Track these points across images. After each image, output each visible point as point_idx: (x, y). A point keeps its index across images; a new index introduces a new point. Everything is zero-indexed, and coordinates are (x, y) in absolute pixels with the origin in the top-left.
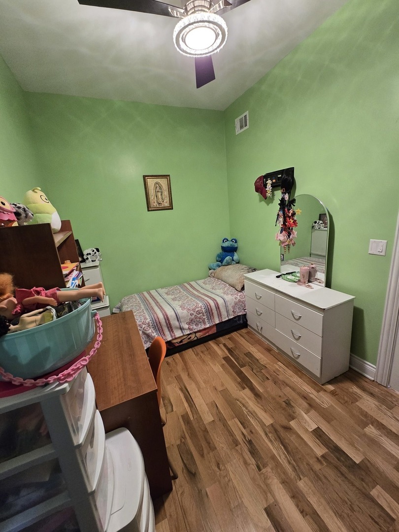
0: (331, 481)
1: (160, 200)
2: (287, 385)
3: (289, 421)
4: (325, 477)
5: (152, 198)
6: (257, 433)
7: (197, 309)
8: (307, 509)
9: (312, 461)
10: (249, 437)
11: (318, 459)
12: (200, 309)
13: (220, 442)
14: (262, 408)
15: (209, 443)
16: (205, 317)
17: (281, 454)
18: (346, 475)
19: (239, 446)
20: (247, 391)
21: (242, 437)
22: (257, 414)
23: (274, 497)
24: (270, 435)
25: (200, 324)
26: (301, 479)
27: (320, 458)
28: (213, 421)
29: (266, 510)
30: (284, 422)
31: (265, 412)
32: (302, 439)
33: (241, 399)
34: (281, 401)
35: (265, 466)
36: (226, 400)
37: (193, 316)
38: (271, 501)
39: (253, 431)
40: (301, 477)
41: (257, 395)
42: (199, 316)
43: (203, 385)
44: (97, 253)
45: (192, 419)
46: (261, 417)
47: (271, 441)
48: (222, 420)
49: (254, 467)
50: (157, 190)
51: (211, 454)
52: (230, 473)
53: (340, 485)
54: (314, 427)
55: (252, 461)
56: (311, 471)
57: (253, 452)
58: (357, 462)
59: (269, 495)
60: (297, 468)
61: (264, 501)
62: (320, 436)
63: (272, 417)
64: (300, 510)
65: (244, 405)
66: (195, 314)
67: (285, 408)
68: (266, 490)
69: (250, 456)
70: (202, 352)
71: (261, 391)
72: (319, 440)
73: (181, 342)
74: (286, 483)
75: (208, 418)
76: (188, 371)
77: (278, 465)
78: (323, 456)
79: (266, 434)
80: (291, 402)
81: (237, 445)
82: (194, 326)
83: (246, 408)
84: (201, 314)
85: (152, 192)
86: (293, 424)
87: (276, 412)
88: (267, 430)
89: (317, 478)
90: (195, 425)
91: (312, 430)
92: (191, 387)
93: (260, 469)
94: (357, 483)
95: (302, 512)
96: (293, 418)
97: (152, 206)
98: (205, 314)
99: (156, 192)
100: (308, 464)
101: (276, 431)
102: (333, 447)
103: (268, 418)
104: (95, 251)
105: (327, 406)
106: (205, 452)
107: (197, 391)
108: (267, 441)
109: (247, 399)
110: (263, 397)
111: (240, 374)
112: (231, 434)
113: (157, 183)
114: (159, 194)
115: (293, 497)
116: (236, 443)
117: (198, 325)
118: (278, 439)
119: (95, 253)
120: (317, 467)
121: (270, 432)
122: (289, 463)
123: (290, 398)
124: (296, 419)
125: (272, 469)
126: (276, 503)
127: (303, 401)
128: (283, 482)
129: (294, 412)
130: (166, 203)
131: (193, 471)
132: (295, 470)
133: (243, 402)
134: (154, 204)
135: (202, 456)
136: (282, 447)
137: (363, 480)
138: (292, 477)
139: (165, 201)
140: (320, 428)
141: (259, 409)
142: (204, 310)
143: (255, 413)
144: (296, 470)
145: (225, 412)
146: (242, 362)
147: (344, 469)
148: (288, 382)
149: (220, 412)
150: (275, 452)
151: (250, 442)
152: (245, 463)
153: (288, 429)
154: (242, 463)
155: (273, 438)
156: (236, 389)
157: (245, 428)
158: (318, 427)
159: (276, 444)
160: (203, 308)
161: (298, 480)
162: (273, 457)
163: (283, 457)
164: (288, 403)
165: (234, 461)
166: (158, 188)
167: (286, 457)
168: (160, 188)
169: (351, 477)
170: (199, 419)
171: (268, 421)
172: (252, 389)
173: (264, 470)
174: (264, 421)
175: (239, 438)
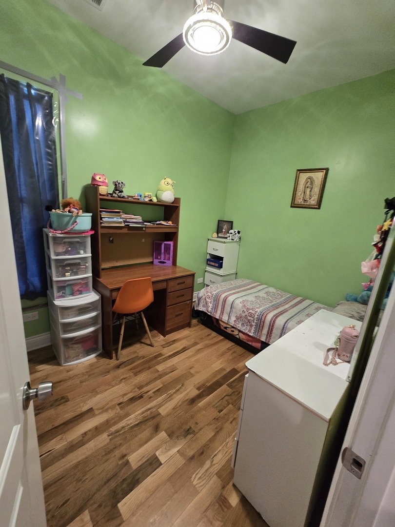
0: (103, 465)
1: (308, 197)
2: (217, 433)
3: (165, 431)
4: (107, 460)
5: (299, 194)
6: (150, 402)
7: (251, 311)
8: (87, 437)
9: (123, 450)
10: (145, 396)
11: (125, 456)
12: (254, 312)
13: (142, 378)
14: (178, 405)
15: (140, 371)
16: (254, 324)
17: (131, 421)
18: (107, 485)
19: (138, 390)
20: (195, 392)
21: (146, 391)
22: (169, 401)
23: (99, 414)
24: (149, 412)
25: (246, 326)
26: (109, 436)
27: (126, 458)
28: (158, 371)
29: (92, 408)
30: (164, 425)
31: (174, 409)
32: (146, 442)
33: (184, 388)
34: (191, 424)
35: (121, 408)
36: (180, 377)
37: (244, 315)
38: (97, 412)
39: (152, 399)
40: (110, 437)
41: (193, 401)
42: (249, 318)
43: (193, 359)
44: (237, 234)
45: (159, 359)
46: (166, 405)
47: (143, 413)
48: (160, 377)
49: (121, 401)
50: (307, 186)
51: (132, 374)
52: (118, 386)
53: (100, 474)
54: (162, 459)
55: (126, 399)
56: (114, 447)
57: (133, 400)
58: (119, 505)
59: (100, 411)
60: (118, 434)
61: (97, 408)
62: (151, 464)
63: (168, 415)
64: (87, 432)
65: (178, 390)
66: (247, 313)
67: (181, 428)
68: (104, 410)
69: (130, 398)
70: (234, 352)
71: (199, 404)
72: (146, 462)
73: (226, 328)
74: (107, 424)
75: (161, 368)
76: (205, 348)
77: (121, 418)
78: (128, 462)
79: (149, 409)
80: (192, 435)
81: (138, 388)
82: (240, 324)
83: (174, 393)
84: (252, 319)
85: (301, 187)
86: (163, 435)
87: (175, 418)
88: (154, 410)
89: (108, 451)
90: (154, 362)
91: (157, 455)
92: (188, 353)
93: (119, 404)
94: (99, 497)
95: (85, 433)
96: (170, 435)
97: (296, 203)
98: (255, 321)
99: (305, 187)
100: (121, 444)
101: (153, 417)
102: (137, 477)
103: (167, 411)
104: (236, 232)
105: (195, 483)
106: (133, 371)
107: (185, 357)
108: (143, 410)
109: (186, 392)
110: (191, 406)
111: (217, 385)
112: (147, 384)
113: (310, 178)
114: (308, 190)
115: (96, 428)
116: (140, 387)
117: (244, 326)
118: (144, 419)
119: (236, 234)
120: (117, 453)
121: (151, 413)
122: (123, 428)
123: (198, 435)
124: (169, 439)
125: (118, 413)
126: (94, 415)
127: (195, 450)
128: (107, 421)
129: (177, 437)
130: (313, 200)
131: (120, 367)
132: (117, 431)
133: (181, 390)
134: (299, 201)
135: (131, 369)
136: (137, 423)
137: (100, 506)
138: (111, 429)
139: (312, 199)
140: (161, 466)
141: (176, 402)
142: (256, 317)
143: (170, 400)
144: (116, 433)
145: (167, 378)
146: (236, 385)
147: (113, 484)
148: (223, 434)
149: (167, 374)
150: (133, 416)
151: (141, 397)
152: (125, 395)
153: (157, 429)
154: (124, 393)
155: (146, 415)
156: (196, 383)
157: (154, 392)
158: (161, 464)
159: (140, 418)
160: (257, 314)
161: (108, 434)
162: (128, 415)
163: (129, 422)
164: (188, 432)
165: (127, 388)
166: (309, 183)
167: (128, 425)
168: (312, 183)
169: (106, 491)
170: (159, 363)
171: (163, 411)
172: (200, 397)
173: (118, 407)
174: (163, 407)
175: (145, 389)
